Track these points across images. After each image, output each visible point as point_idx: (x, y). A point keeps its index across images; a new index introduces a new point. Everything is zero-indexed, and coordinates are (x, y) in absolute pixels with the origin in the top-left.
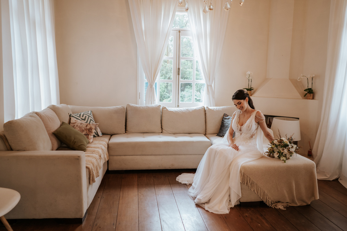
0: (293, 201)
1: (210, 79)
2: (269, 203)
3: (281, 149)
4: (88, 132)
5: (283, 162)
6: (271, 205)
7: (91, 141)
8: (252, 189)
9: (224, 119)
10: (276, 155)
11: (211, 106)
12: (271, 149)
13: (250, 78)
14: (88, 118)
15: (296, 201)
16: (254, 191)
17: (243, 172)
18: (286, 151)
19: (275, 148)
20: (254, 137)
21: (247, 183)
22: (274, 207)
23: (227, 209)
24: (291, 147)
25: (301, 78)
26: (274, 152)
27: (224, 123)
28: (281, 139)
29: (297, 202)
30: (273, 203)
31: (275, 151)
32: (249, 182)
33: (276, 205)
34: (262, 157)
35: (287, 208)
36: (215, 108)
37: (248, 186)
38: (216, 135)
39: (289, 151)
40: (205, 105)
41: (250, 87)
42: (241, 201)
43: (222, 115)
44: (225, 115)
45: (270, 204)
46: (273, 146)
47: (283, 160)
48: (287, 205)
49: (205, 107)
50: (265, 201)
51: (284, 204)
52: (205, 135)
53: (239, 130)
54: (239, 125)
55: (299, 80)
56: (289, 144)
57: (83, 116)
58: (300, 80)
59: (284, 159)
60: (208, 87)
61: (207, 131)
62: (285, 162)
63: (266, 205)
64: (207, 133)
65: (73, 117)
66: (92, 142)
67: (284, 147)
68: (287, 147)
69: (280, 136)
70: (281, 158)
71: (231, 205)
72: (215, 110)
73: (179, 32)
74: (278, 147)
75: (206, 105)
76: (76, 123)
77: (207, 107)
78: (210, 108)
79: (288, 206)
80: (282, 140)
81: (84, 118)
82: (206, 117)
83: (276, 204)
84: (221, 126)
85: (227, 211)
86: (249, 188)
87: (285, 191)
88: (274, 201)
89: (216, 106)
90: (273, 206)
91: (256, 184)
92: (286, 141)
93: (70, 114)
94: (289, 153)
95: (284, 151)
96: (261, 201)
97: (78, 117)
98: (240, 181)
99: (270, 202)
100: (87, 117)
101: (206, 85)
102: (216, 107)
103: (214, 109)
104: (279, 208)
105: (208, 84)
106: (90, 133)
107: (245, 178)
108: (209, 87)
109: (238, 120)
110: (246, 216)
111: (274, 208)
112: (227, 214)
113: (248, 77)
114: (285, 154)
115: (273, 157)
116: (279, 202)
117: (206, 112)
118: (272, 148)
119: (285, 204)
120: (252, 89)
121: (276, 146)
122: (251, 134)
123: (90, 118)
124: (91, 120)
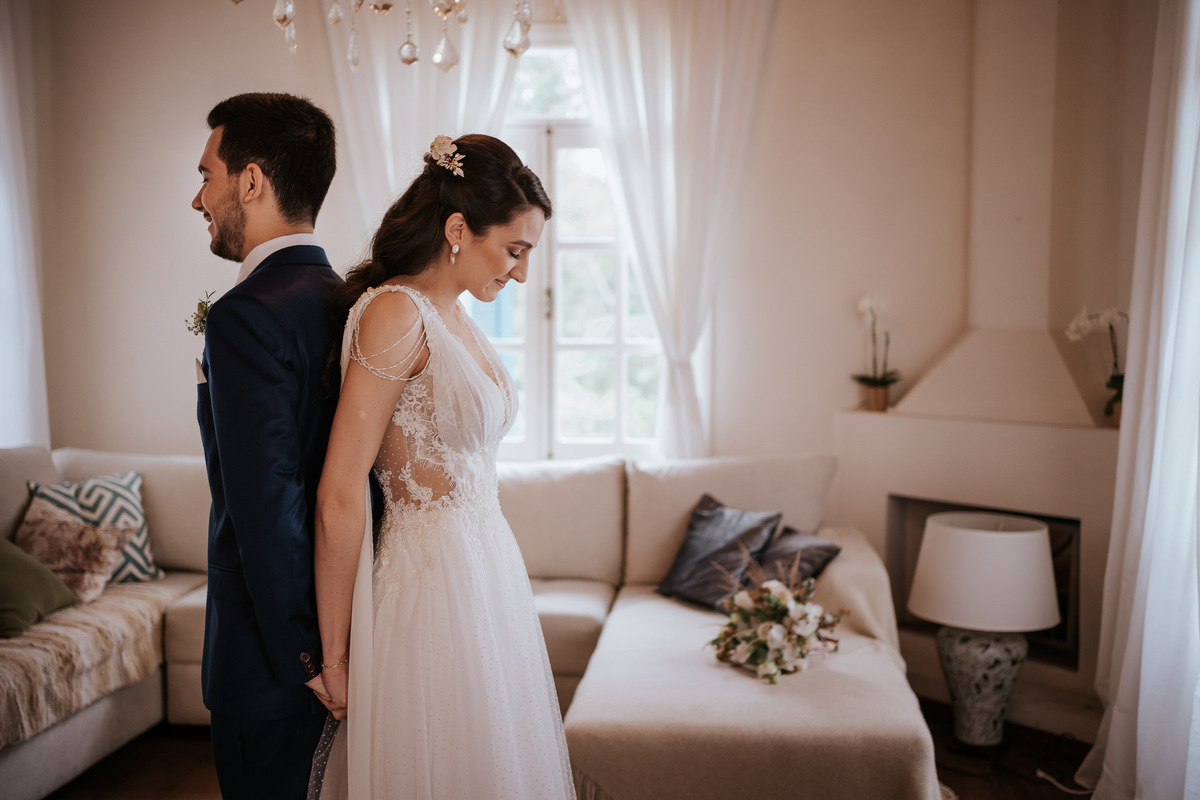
3: (760, 629)
4: (80, 560)
7: (90, 595)
10: (742, 654)
12: (728, 630)
13: (880, 327)
14: (111, 503)
18: (777, 635)
19: (742, 624)
26: (738, 643)
39: (791, 632)
46: (734, 619)
47: (766, 675)
57: (88, 495)
59: (774, 669)
61: (628, 569)
64: (626, 580)
65: (43, 496)
66: (93, 601)
68: (785, 620)
70: (761, 666)
73: (549, 132)
76: (42, 521)
81: (90, 502)
92: (782, 593)
93: (32, 486)
94: (791, 645)
95: (769, 638)
97: (67, 496)
100: (108, 496)
106: (90, 566)
114: (778, 652)
115: (735, 665)
117: (630, 485)
118: (731, 625)
120: (895, 381)
121: (746, 617)
123: (119, 502)
124: (122, 510)
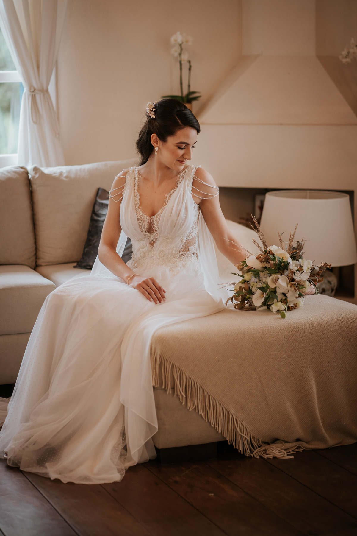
0: (316, 435)
1: (38, 67)
2: (243, 444)
3: (269, 280)
5: (280, 316)
6: (251, 452)
8: (189, 405)
9: (97, 208)
10: (257, 300)
11: (48, 165)
12: (243, 286)
13: (185, 57)
15: (323, 430)
16: (196, 409)
17: (158, 352)
18: (282, 283)
19: (254, 279)
20: (192, 249)
21: (173, 388)
22: (261, 457)
23: (116, 471)
24: (296, 268)
25: (352, 51)
26: (253, 294)
27: (97, 221)
28: (268, 250)
29: (325, 434)
30: (255, 444)
31: (254, 290)
32: (178, 382)
33: (265, 451)
34: (220, 311)
35: (297, 454)
36: (64, 169)
37: (177, 395)
38: (75, 264)
39: (293, 280)
40: (27, 162)
41: (185, 92)
42: (160, 447)
43: (90, 194)
44: (101, 193)
45: (247, 446)
46: (247, 277)
47: (278, 311)
48: (299, 447)
49: (30, 168)
50: (230, 438)
51: (288, 445)
52: (36, 267)
53: (145, 230)
54: (144, 212)
55: (344, 61)
56: (290, 260)
58: (348, 60)
59: (282, 307)
60: (33, 98)
61: (41, 254)
62: (283, 316)
63: (237, 450)
64: (40, 262)
67: (276, 273)
68: (287, 273)
69: (264, 243)
70: (272, 306)
71: (131, 459)
72: (66, 177)
74: (261, 274)
75: (30, 161)
77: (36, 169)
78: (47, 170)
79: (301, 450)
80: (270, 252)
82: (35, 206)
83: (267, 447)
84: (89, 232)
85: (117, 477)
86: (182, 403)
87: (288, 405)
88: (260, 440)
89: (67, 164)
90: (256, 454)
91: (201, 388)
92: (281, 254)
94: (293, 289)
95: (277, 285)
96: (221, 440)
98: (152, 383)
99: (245, 442)
101: (26, 90)
102: (68, 168)
103: (61, 174)
104: (274, 458)
105: (35, 85)
107: (166, 372)
108: (38, 97)
109: (138, 199)
110: (176, 482)
111: (258, 457)
112: (115, 483)
113: (176, 54)
114: (284, 294)
115: (252, 308)
116: (275, 441)
117: (35, 187)
118: (244, 282)
119: (292, 446)
120: (195, 99)
121: (256, 273)
122: (185, 239)
